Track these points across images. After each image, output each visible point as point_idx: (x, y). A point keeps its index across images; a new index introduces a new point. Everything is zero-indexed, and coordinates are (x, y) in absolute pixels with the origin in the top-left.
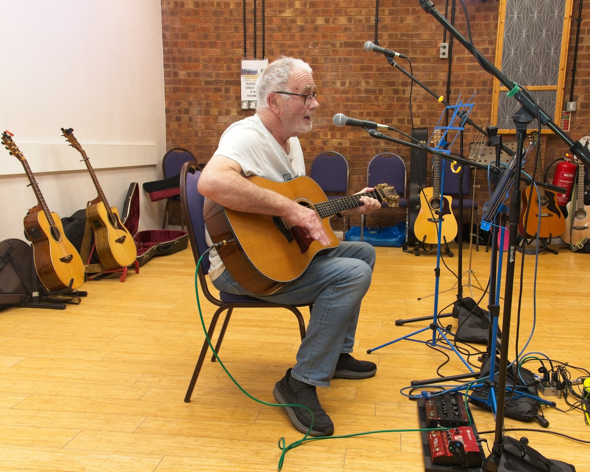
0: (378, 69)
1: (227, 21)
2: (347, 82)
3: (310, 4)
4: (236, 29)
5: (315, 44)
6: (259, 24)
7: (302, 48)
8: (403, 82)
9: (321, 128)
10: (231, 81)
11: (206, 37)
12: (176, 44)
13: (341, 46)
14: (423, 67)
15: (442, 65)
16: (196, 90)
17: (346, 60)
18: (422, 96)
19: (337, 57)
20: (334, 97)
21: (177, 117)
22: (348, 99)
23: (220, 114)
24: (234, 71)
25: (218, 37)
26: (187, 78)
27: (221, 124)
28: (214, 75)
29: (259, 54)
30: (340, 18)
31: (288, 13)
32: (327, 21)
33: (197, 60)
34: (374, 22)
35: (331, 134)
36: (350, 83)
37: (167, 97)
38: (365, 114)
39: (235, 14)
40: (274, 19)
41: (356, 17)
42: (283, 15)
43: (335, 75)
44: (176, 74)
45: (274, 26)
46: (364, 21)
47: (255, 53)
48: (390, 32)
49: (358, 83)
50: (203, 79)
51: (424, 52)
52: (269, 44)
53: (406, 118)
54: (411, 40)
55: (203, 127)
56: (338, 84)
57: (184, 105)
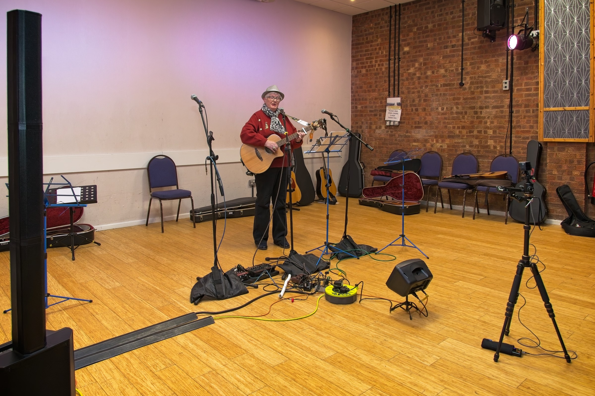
0: (464, 99)
1: (381, 77)
2: (445, 108)
3: (423, 64)
4: (385, 81)
5: (427, 86)
6: (396, 77)
7: (419, 89)
8: (480, 107)
9: (430, 137)
10: (382, 110)
11: (371, 87)
12: (357, 92)
13: (441, 87)
14: (493, 96)
15: (506, 95)
16: (365, 115)
17: (444, 95)
18: (493, 115)
19: (439, 93)
20: (437, 117)
21: (356, 130)
22: (445, 118)
23: (376, 128)
24: (384, 104)
25: (376, 86)
26: (361, 109)
27: (377, 134)
28: (374, 107)
29: (396, 94)
30: (440, 70)
31: (412, 70)
32: (433, 72)
33: (366, 99)
34: (460, 71)
35: (436, 140)
36: (447, 108)
37: (352, 120)
38: (456, 127)
39: (385, 73)
40: (404, 74)
41: (450, 69)
42: (409, 71)
43: (438, 104)
44: (356, 107)
45: (404, 78)
46: (454, 70)
47: (394, 93)
48: (471, 76)
49: (452, 108)
50: (369, 109)
51: (493, 87)
52: (402, 88)
53: (483, 130)
54: (484, 80)
55: (368, 136)
56: (440, 109)
57: (360, 124)
